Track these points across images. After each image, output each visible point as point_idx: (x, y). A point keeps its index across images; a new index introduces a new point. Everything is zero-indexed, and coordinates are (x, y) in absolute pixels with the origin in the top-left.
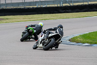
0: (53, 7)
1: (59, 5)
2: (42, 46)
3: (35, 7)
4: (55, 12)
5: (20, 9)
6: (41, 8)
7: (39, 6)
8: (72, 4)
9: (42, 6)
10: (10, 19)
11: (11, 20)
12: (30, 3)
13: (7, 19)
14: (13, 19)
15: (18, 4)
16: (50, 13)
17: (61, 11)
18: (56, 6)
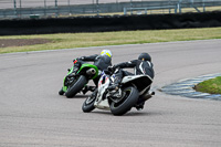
0: (160, 16)
1: (173, 12)
2: (108, 105)
3: (121, 14)
4: (165, 25)
5: (88, 19)
6: (133, 17)
7: (129, 13)
8: (201, 9)
9: (135, 13)
10: (66, 40)
11: (67, 44)
12: (109, 7)
13: (59, 40)
14: (72, 40)
15: (84, 8)
16: (153, 29)
17: (176, 23)
18: (166, 12)
